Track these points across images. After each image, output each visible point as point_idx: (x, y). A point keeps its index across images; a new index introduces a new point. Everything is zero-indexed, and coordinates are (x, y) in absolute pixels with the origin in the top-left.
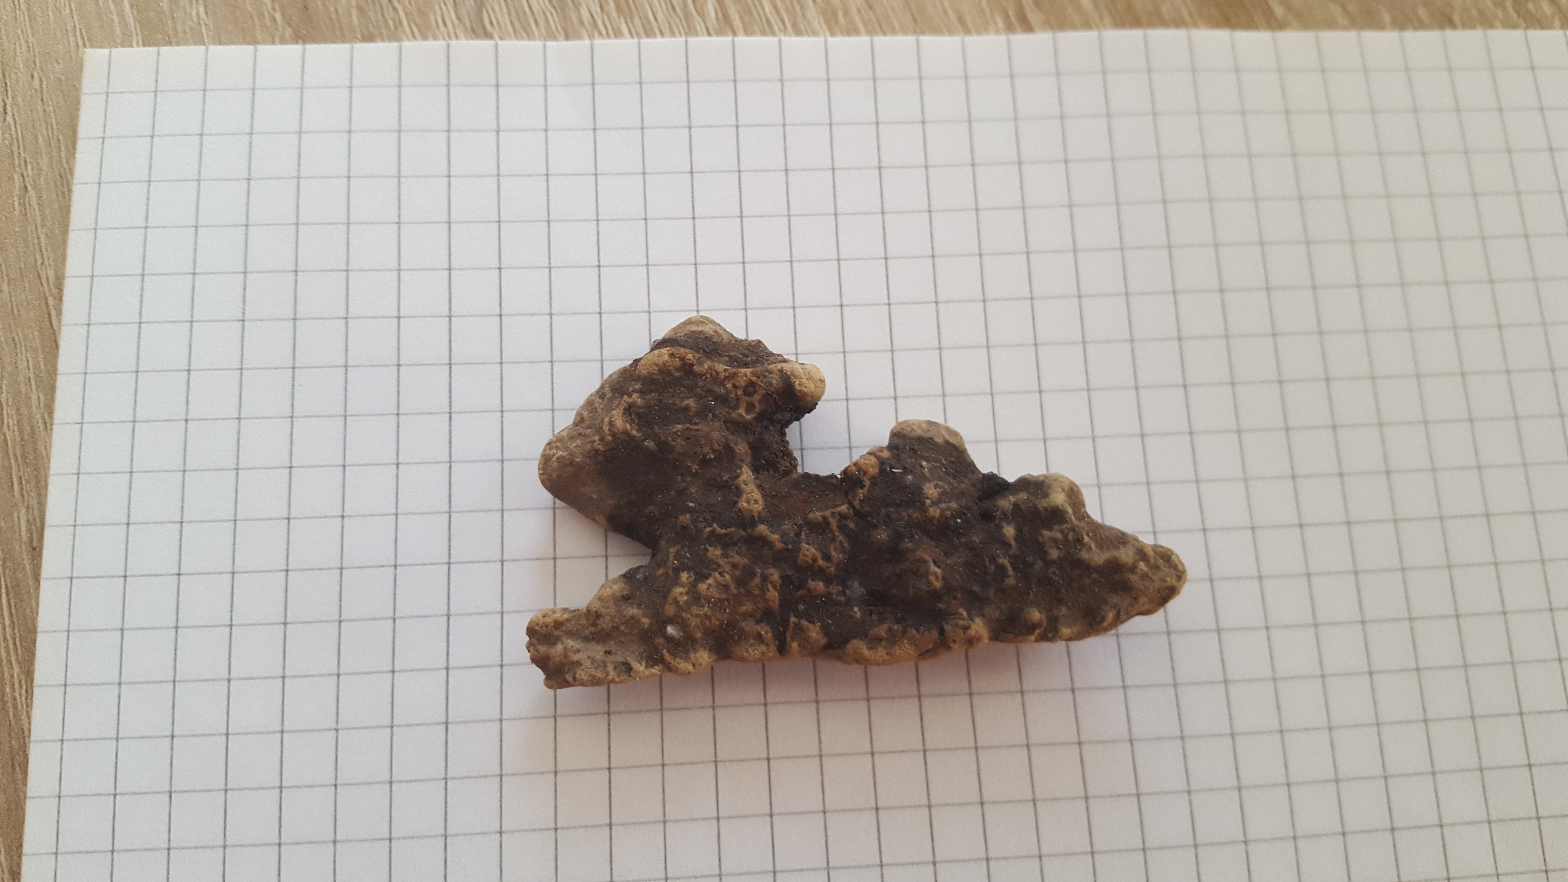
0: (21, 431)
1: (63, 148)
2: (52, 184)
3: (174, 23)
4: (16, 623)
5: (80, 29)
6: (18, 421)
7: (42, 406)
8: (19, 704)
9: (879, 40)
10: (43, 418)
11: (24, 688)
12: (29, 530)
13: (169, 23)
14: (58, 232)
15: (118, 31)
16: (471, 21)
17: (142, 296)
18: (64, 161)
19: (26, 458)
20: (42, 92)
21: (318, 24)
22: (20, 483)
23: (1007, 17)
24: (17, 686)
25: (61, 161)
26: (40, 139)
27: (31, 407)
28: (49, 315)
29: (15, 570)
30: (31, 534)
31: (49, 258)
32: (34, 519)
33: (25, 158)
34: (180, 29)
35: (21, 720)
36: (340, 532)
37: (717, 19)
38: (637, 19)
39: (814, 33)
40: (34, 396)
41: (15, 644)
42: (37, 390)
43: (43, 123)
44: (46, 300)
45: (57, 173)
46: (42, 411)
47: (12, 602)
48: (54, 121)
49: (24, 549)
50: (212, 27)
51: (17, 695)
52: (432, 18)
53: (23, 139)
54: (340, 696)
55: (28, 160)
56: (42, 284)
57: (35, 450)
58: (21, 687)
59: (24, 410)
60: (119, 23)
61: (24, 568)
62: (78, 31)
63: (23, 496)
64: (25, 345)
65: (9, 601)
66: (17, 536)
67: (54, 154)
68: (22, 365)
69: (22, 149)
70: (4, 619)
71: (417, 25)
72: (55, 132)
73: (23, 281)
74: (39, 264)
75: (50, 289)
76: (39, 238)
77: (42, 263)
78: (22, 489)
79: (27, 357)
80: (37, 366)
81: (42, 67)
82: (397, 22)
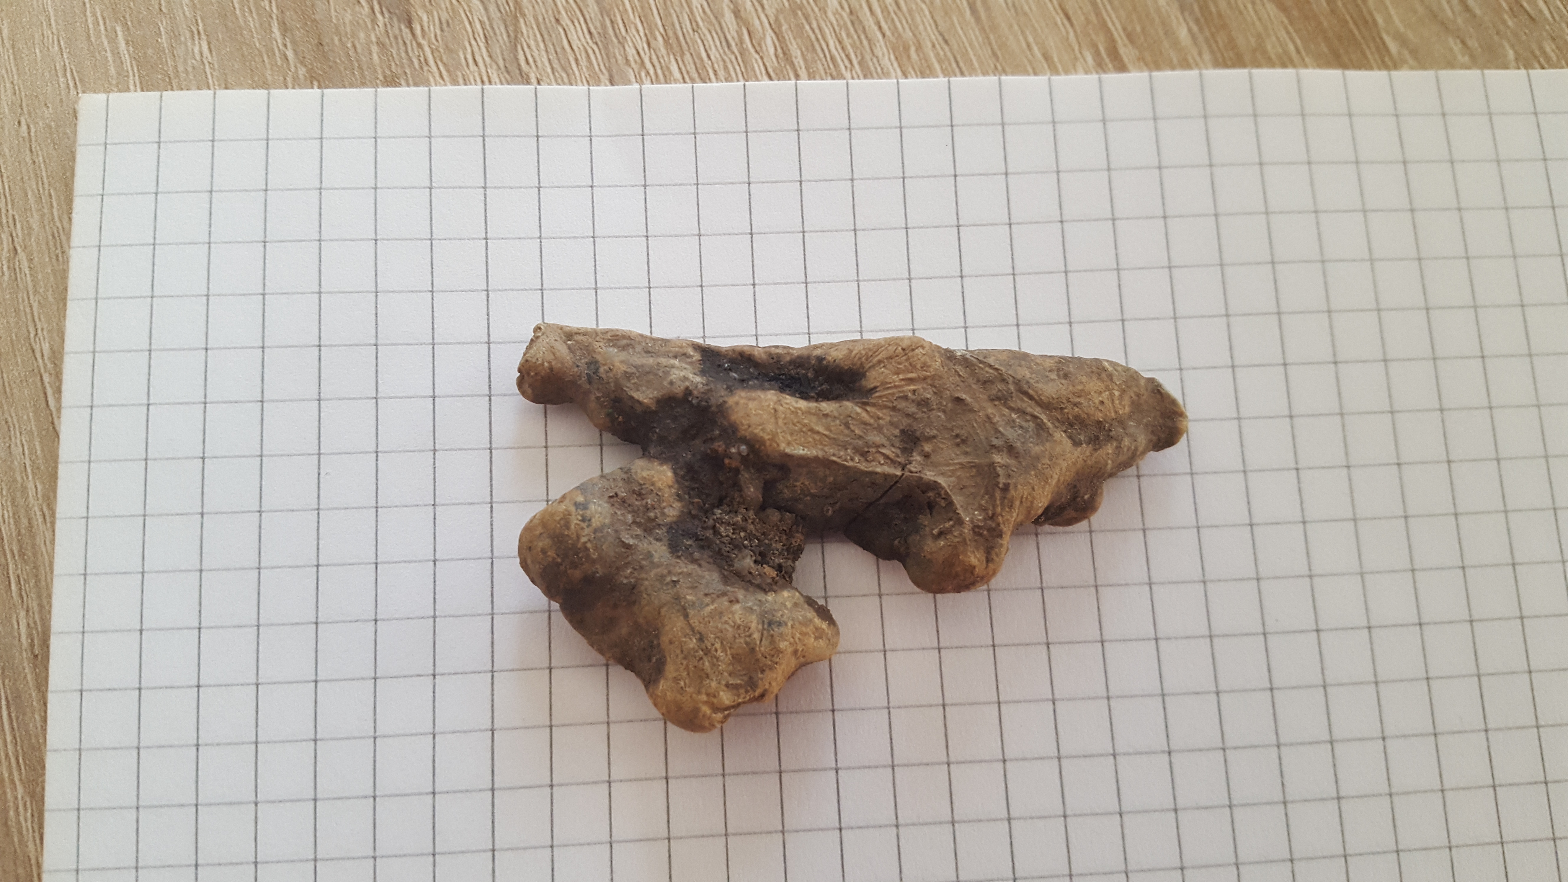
0: (17, 523)
1: (55, 204)
2: (44, 247)
3: (175, 61)
4: (18, 739)
5: (71, 69)
6: (14, 514)
7: (39, 496)
8: (24, 828)
9: (956, 80)
10: (42, 510)
11: (29, 811)
12: (30, 636)
13: (169, 61)
14: (51, 299)
15: (112, 71)
16: (504, 60)
17: (149, 374)
18: (56, 219)
19: (24, 554)
20: (30, 141)
21: (335, 62)
22: (19, 582)
23: (1097, 54)
24: (21, 809)
25: (53, 219)
26: (30, 193)
27: (28, 497)
28: (45, 394)
29: (15, 680)
30: (32, 641)
31: (42, 329)
32: (35, 623)
33: (13, 216)
34: (181, 69)
35: (27, 846)
36: (373, 638)
37: (777, 56)
38: (688, 56)
39: (886, 75)
40: (31, 485)
41: (18, 763)
42: (33, 478)
43: (32, 176)
44: (41, 376)
45: (49, 233)
46: (40, 501)
47: (13, 715)
48: (44, 174)
49: (25, 656)
50: (216, 66)
51: (22, 818)
52: (462, 56)
53: (11, 195)
54: (377, 820)
55: (17, 217)
56: (36, 359)
57: (34, 545)
58: (26, 810)
59: (21, 501)
60: (114, 62)
61: (25, 677)
62: (68, 70)
63: (21, 597)
64: (20, 427)
65: (9, 715)
66: (16, 642)
67: (46, 211)
68: (17, 451)
69: (10, 206)
70: (5, 734)
71: (444, 64)
72: (46, 186)
73: (15, 355)
74: (32, 335)
75: (45, 365)
76: (31, 307)
77: (36, 335)
78: (20, 589)
79: (21, 441)
80: (33, 451)
81: (29, 113)
82: (422, 59)
